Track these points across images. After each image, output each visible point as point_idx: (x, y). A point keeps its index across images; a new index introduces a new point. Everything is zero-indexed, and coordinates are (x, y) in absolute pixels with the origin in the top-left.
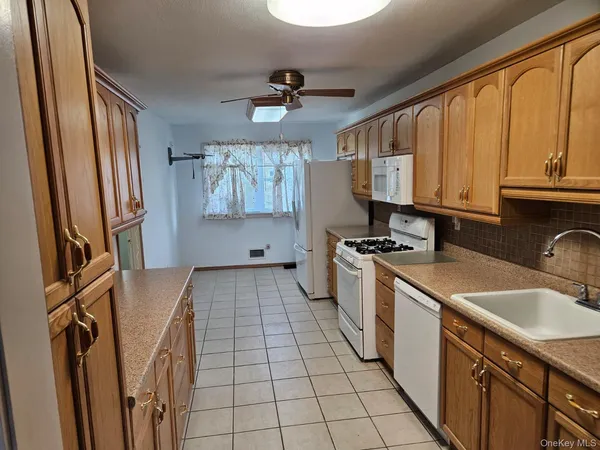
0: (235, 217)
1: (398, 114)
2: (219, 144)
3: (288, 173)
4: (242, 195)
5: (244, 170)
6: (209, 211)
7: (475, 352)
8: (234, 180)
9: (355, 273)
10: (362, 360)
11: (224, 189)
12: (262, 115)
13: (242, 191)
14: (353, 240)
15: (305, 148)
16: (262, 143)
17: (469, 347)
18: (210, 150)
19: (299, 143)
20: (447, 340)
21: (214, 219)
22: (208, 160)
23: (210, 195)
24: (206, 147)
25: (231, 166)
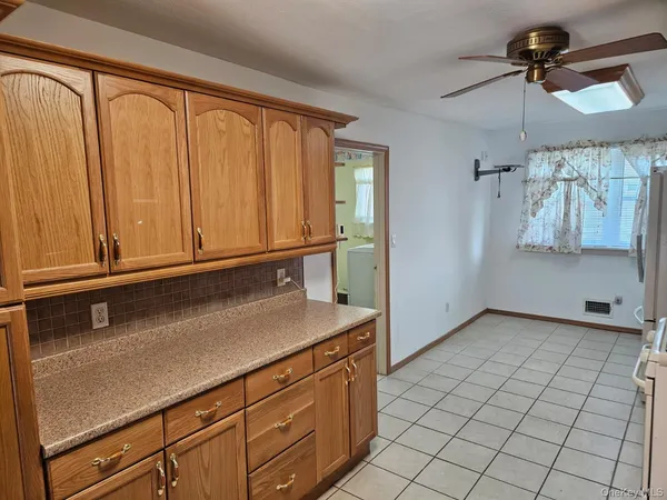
0: (565, 251)
2: (548, 149)
4: (579, 221)
5: (585, 185)
6: (526, 239)
8: (568, 199)
11: (551, 210)
13: (578, 215)
18: (536, 158)
21: (532, 250)
23: (530, 218)
24: (532, 155)
25: (565, 180)
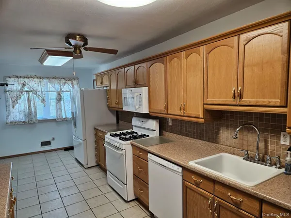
0: (30, 122)
1: (137, 66)
2: (17, 77)
3: (66, 96)
4: (35, 109)
5: (36, 94)
6: (11, 119)
7: (208, 194)
8: (29, 100)
9: (121, 152)
10: (126, 202)
11: (22, 106)
12: (52, 61)
13: (35, 106)
14: (114, 133)
15: (75, 82)
16: (48, 78)
17: (202, 191)
18: (10, 81)
19: (71, 79)
20: (187, 187)
21: (14, 124)
22: (10, 87)
23: (11, 108)
24: (8, 79)
25: (26, 91)
